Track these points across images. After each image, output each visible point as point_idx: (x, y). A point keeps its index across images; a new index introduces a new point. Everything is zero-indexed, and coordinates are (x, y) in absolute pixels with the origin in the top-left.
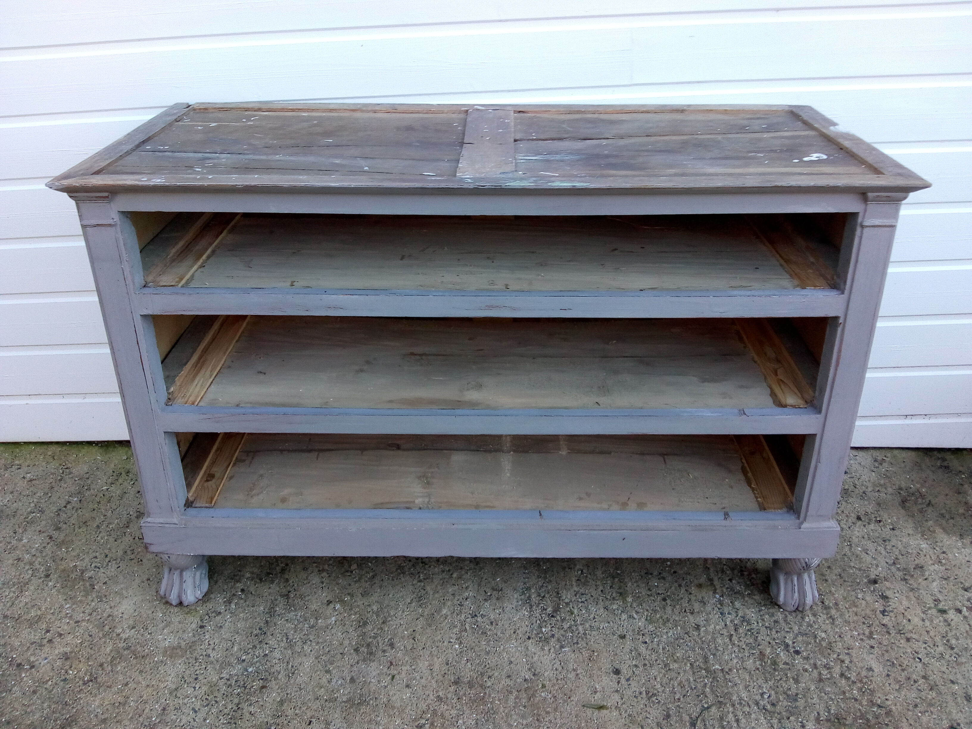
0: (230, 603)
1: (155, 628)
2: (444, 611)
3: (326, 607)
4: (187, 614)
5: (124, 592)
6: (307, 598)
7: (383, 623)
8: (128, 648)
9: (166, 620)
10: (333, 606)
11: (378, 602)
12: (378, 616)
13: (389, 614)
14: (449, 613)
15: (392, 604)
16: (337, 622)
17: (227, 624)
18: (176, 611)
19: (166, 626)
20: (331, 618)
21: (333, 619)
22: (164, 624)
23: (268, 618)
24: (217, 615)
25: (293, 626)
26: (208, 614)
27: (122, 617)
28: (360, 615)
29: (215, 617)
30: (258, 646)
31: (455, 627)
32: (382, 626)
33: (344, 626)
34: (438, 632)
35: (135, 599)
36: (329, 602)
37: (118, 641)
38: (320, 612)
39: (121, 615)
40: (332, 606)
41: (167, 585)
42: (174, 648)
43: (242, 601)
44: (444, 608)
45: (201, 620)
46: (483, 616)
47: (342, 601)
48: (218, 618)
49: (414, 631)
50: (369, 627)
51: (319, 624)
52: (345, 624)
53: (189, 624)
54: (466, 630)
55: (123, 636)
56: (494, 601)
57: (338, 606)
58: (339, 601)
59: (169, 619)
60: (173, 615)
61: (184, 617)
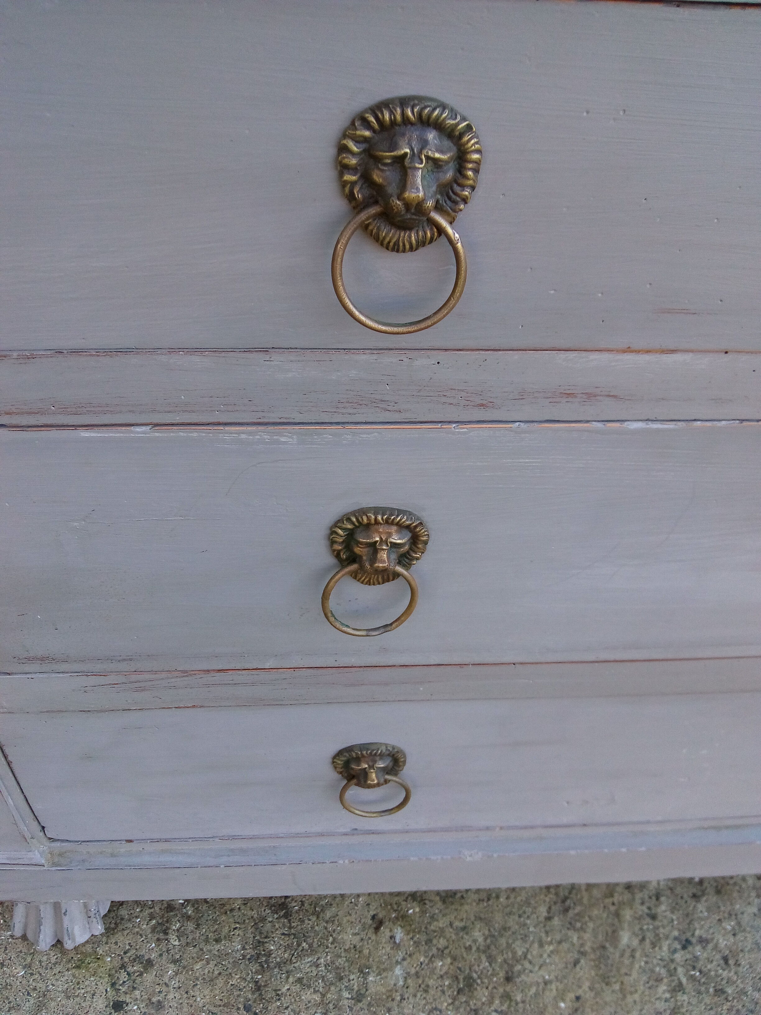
0: (166, 933)
1: (13, 1013)
2: (625, 938)
3: (374, 937)
4: (78, 967)
6: (328, 914)
7: (508, 979)
9: (35, 989)
10: (388, 934)
11: (481, 919)
12: (491, 959)
13: (514, 953)
14: (635, 942)
15: (512, 922)
16: (409, 981)
17: (171, 996)
18: (53, 960)
19: (40, 1007)
20: (390, 969)
21: (398, 971)
22: (32, 1001)
23: (257, 972)
24: (146, 969)
25: (317, 997)
26: (123, 967)
28: (454, 959)
29: (141, 974)
31: (659, 980)
32: (508, 988)
33: (426, 991)
34: (629, 999)
36: (378, 924)
38: (366, 952)
40: (385, 932)
43: (190, 926)
44: (623, 929)
45: (113, 985)
46: (703, 942)
47: (403, 918)
48: (149, 977)
49: (578, 998)
50: (482, 994)
51: (372, 989)
52: (428, 986)
53: (88, 996)
54: (680, 987)
56: (714, 899)
57: (399, 934)
58: (397, 918)
59: (41, 985)
60: (49, 974)
61: (74, 976)
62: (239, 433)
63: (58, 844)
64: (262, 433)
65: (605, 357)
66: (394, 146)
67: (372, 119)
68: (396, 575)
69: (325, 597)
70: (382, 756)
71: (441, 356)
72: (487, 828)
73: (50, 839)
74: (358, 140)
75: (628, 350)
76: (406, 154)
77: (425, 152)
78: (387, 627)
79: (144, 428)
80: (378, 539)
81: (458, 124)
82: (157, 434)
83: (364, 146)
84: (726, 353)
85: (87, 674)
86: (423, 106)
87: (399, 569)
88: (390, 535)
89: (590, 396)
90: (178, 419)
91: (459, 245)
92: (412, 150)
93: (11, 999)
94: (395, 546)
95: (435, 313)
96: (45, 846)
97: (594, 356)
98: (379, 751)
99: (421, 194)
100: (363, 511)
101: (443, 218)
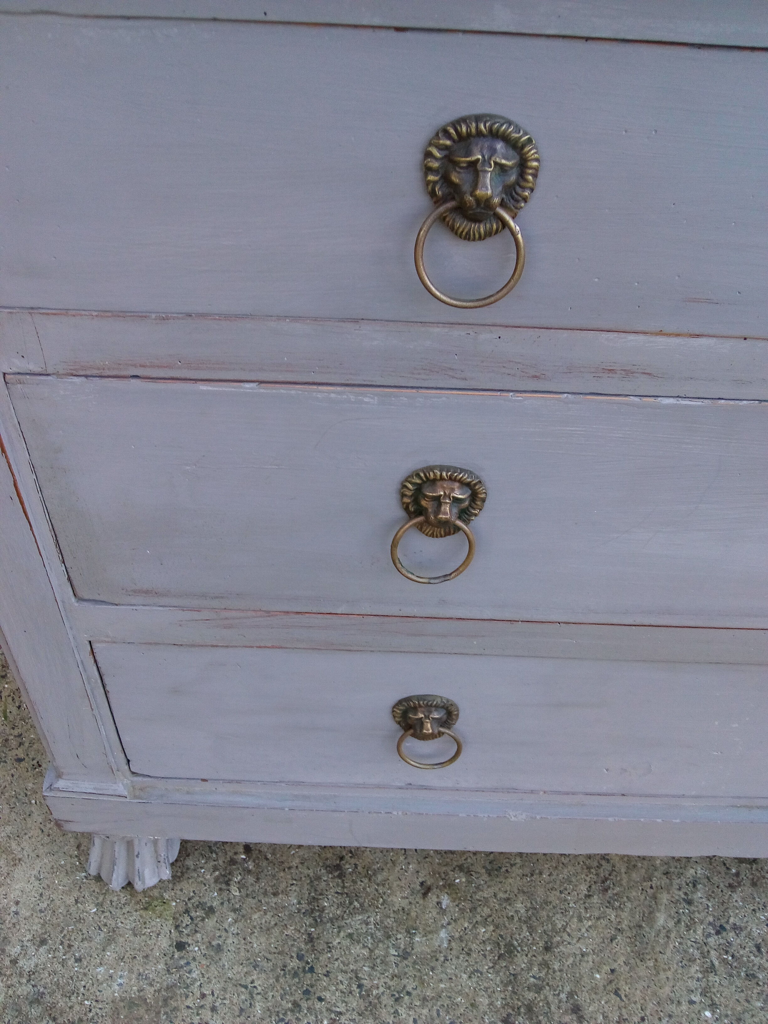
0: (227, 883)
1: (86, 944)
2: (661, 919)
3: (421, 902)
4: (146, 909)
5: (14, 845)
6: (380, 878)
7: (547, 949)
8: (37, 1000)
9: (105, 925)
10: (435, 899)
11: (524, 892)
12: (532, 929)
13: (554, 925)
14: (671, 924)
15: (553, 897)
16: (453, 944)
17: (230, 941)
18: (123, 901)
19: (110, 941)
20: (436, 932)
21: (443, 934)
22: (102, 935)
23: (311, 926)
24: (208, 916)
25: (365, 952)
26: (187, 911)
27: (16, 913)
28: (497, 927)
29: (203, 920)
30: (304, 1005)
31: (692, 960)
32: (546, 957)
33: (469, 954)
34: (663, 976)
35: (38, 864)
36: (426, 890)
37: (15, 980)
38: (413, 914)
39: (14, 909)
40: (432, 898)
41: (102, 857)
42: (131, 1004)
43: (251, 879)
44: (659, 911)
45: (177, 927)
46: (735, 928)
47: (450, 886)
48: (210, 923)
49: (613, 971)
50: (521, 961)
51: (418, 949)
52: (470, 950)
53: (154, 936)
54: (712, 969)
55: (26, 964)
56: (748, 890)
57: (446, 901)
58: (444, 886)
59: (111, 922)
60: (119, 912)
61: (141, 916)
62: (329, 392)
63: (140, 779)
64: (350, 394)
65: (641, 338)
66: (468, 153)
67: (452, 131)
68: (457, 529)
69: (394, 545)
70: (437, 707)
71: (501, 332)
72: (532, 792)
73: (133, 773)
74: (441, 148)
75: (661, 333)
76: (478, 160)
77: (493, 158)
78: (446, 577)
79: (252, 385)
80: (442, 493)
81: (521, 137)
82: (263, 390)
83: (445, 153)
84: (745, 339)
85: (183, 608)
86: (493, 121)
87: (459, 523)
88: (453, 490)
89: (628, 373)
90: (281, 378)
91: (519, 236)
92: (483, 156)
93: (85, 931)
94: (456, 500)
95: (498, 292)
96: (128, 780)
97: (631, 337)
98: (435, 703)
99: (489, 192)
100: (431, 469)
101: (507, 213)
